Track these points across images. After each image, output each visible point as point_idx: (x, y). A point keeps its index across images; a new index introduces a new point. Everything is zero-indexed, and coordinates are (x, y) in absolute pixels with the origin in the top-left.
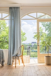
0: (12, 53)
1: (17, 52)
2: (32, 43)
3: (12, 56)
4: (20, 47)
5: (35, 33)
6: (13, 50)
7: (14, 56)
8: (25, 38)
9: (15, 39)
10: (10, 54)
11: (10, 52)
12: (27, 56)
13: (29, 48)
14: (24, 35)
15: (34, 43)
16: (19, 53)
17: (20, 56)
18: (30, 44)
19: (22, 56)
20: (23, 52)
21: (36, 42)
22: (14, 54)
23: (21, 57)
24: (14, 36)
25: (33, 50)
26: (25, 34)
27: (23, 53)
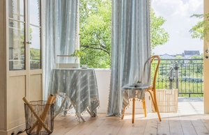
0: (123, 80)
1: (137, 76)
2: (183, 55)
3: (121, 89)
4: (147, 61)
5: (197, 16)
6: (124, 71)
7: (127, 89)
8: (161, 35)
9: (130, 35)
10: (117, 82)
11: (117, 77)
12: (168, 91)
13: (176, 68)
14: (161, 27)
15: (190, 53)
16: (144, 81)
17: (148, 89)
18: (178, 57)
19: (154, 89)
20: (157, 80)
21: (197, 53)
22: (127, 82)
23: (151, 91)
24: (127, 27)
25: (187, 77)
26: (163, 22)
27: (157, 84)
